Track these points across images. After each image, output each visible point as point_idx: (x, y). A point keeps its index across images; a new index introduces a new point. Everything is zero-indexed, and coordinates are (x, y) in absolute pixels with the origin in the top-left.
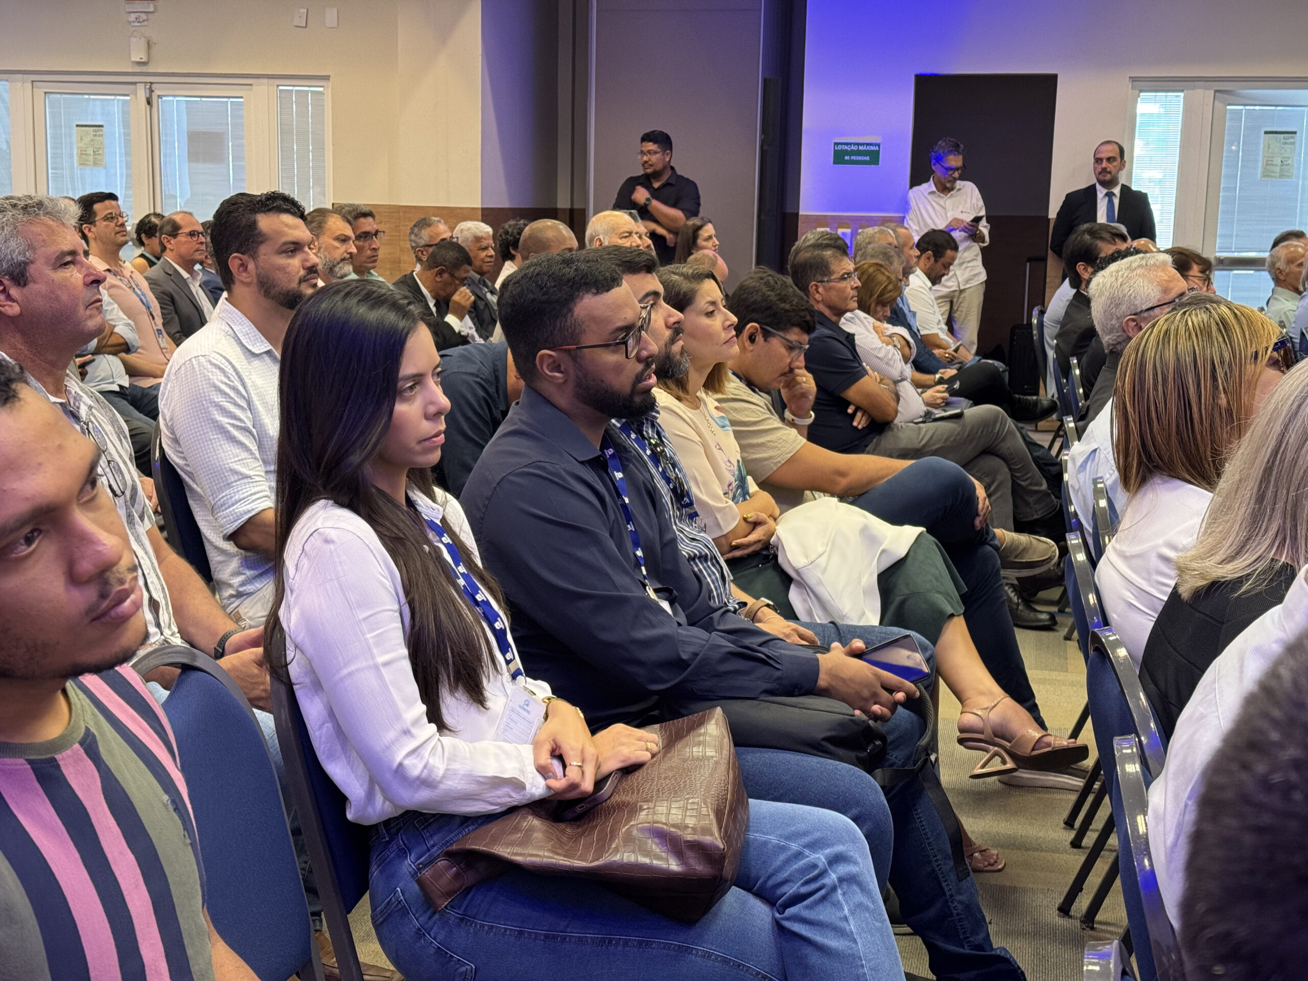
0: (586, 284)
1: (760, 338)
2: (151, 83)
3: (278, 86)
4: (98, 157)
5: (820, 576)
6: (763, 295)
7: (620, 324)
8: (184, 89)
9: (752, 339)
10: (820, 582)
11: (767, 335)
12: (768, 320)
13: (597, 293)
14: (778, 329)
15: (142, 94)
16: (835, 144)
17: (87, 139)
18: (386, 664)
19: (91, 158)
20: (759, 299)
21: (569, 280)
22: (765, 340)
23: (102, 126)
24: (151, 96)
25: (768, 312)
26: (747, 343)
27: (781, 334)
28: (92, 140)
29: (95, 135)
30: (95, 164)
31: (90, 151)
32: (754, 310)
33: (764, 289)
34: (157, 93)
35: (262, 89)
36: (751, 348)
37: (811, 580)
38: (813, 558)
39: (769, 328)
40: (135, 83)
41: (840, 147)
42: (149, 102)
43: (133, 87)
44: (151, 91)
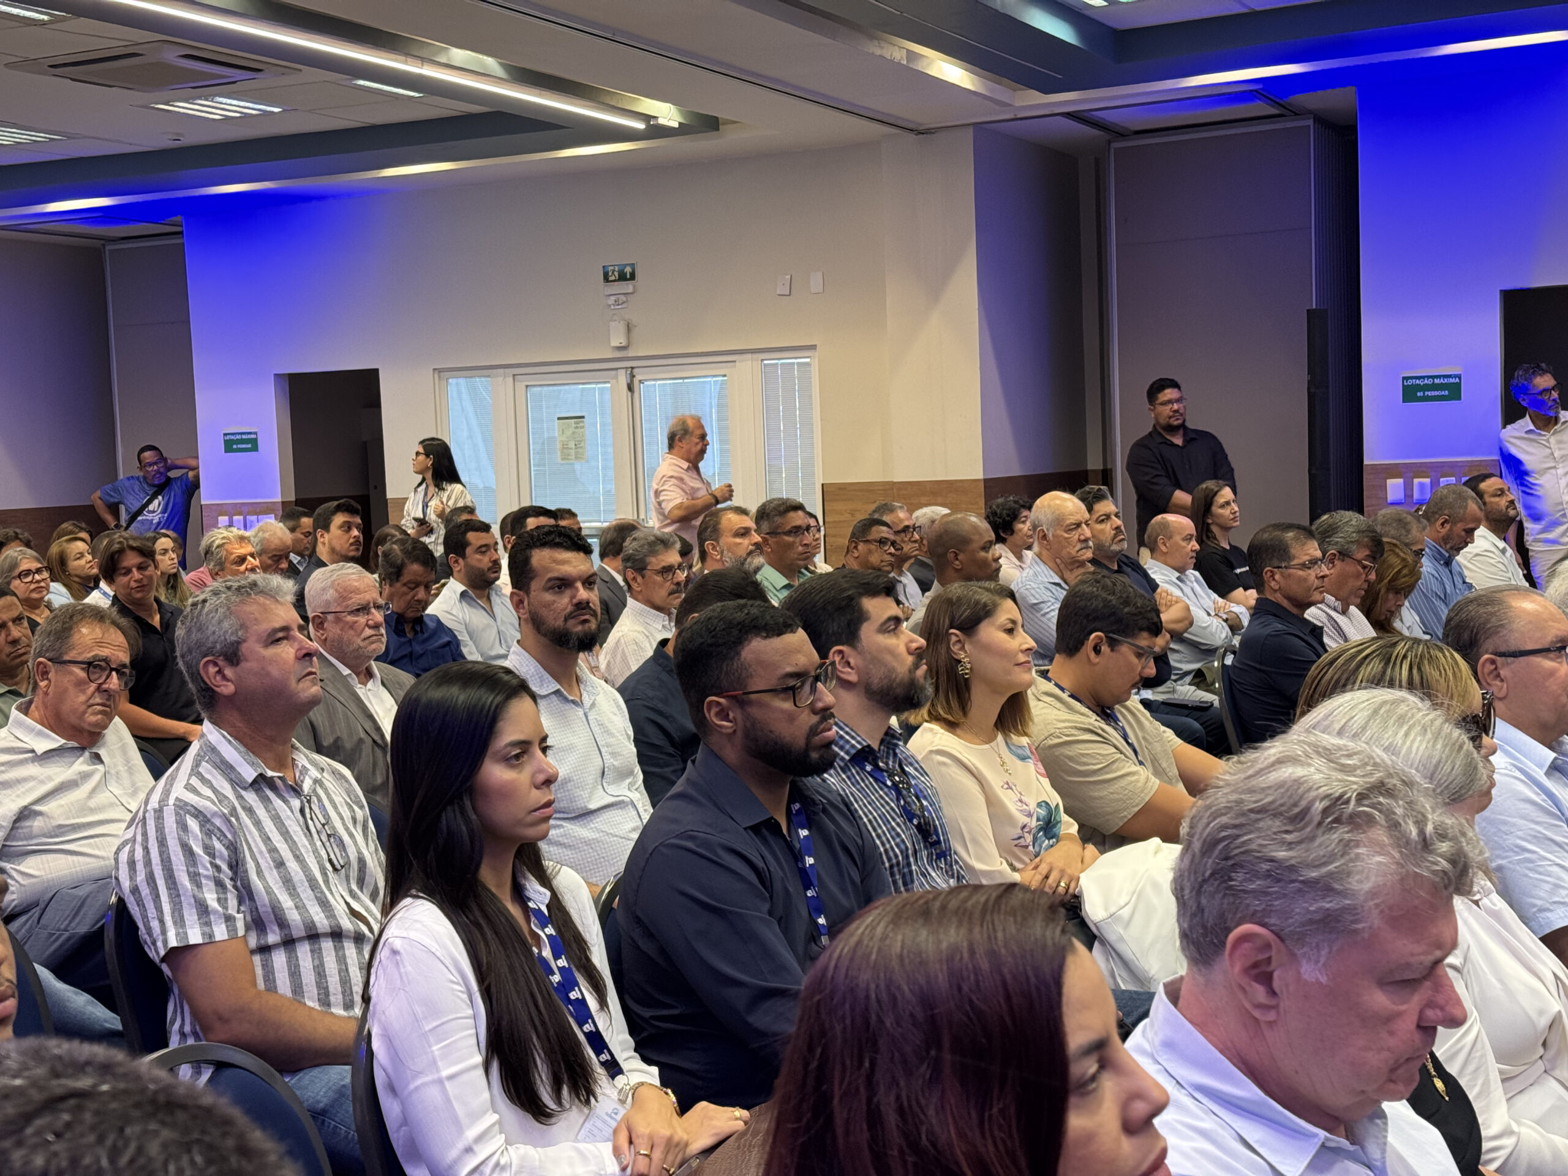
0: (755, 627)
1: (1105, 648)
2: (632, 368)
3: (762, 360)
4: (580, 450)
5: (1122, 932)
6: (1104, 600)
7: (789, 669)
8: (664, 372)
9: (1097, 650)
10: (1121, 939)
11: (1113, 644)
12: (1114, 628)
13: (766, 638)
14: (1127, 635)
15: (623, 379)
16: (1404, 378)
17: (569, 432)
18: (451, 1077)
19: (573, 452)
20: (1101, 605)
21: (739, 623)
22: (1112, 650)
23: (583, 417)
24: (632, 381)
25: (1113, 618)
26: (1092, 655)
27: (1129, 640)
28: (574, 433)
29: (576, 428)
30: (577, 458)
31: (572, 445)
32: (1096, 619)
33: (1104, 595)
34: (638, 378)
35: (747, 366)
36: (1097, 660)
37: (1111, 937)
38: (1113, 909)
39: (1115, 636)
40: (617, 369)
41: (1410, 382)
42: (630, 388)
43: (614, 372)
44: (633, 376)
